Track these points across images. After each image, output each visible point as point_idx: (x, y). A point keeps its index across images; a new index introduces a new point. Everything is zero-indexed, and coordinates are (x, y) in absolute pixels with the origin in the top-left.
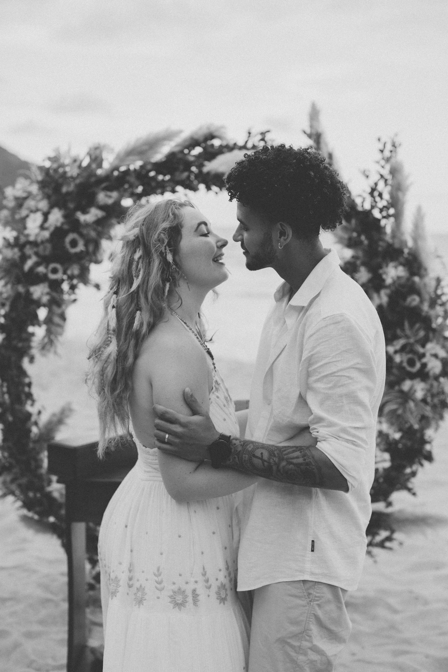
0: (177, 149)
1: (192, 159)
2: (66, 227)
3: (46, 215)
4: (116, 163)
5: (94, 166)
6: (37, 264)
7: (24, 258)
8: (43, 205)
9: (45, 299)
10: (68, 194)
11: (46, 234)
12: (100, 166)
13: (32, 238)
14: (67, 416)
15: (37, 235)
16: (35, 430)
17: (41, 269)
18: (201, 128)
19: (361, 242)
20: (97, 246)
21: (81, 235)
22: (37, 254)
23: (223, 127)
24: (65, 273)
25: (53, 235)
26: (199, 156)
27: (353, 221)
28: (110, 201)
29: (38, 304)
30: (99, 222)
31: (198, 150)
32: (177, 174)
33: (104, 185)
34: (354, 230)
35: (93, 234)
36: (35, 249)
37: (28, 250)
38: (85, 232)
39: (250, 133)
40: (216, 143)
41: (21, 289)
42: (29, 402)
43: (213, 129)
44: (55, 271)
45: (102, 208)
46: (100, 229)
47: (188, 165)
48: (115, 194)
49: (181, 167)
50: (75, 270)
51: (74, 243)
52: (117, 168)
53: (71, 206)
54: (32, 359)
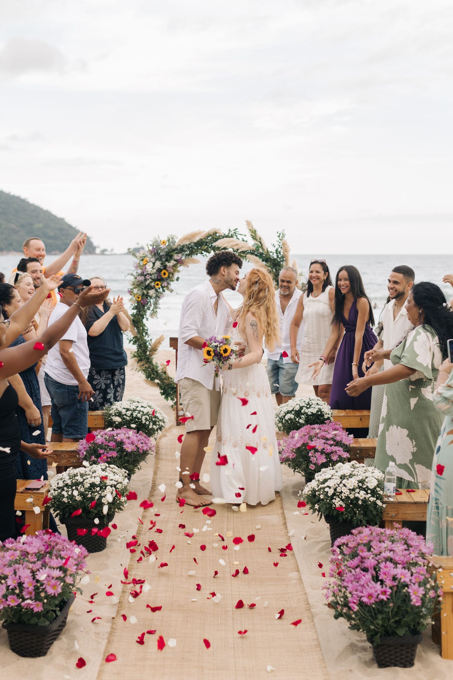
0: (202, 238)
1: (208, 241)
2: (162, 268)
3: (154, 264)
4: (180, 243)
5: (172, 245)
6: (151, 282)
7: (146, 280)
8: (153, 260)
9: (154, 295)
10: (162, 255)
11: (155, 271)
12: (174, 244)
13: (149, 272)
14: (163, 340)
15: (151, 271)
16: (149, 346)
17: (153, 284)
18: (211, 229)
19: (273, 271)
20: (173, 274)
21: (167, 271)
22: (151, 278)
23: (219, 229)
24: (161, 285)
25: (157, 271)
26: (211, 240)
27: (269, 263)
28: (178, 258)
29: (151, 297)
30: (174, 266)
31: (211, 237)
32: (203, 246)
33: (176, 252)
34: (269, 267)
35: (172, 270)
36: (150, 276)
37: (148, 277)
38: (169, 269)
39: (230, 230)
40: (218, 235)
41: (145, 292)
42: (147, 336)
43: (216, 230)
44: (158, 285)
45: (175, 260)
46: (174, 268)
47: (207, 243)
48: (180, 255)
49: (204, 244)
50: (165, 284)
51: (165, 274)
52: (179, 245)
53: (164, 260)
54: (147, 319)
